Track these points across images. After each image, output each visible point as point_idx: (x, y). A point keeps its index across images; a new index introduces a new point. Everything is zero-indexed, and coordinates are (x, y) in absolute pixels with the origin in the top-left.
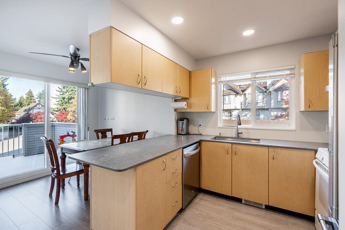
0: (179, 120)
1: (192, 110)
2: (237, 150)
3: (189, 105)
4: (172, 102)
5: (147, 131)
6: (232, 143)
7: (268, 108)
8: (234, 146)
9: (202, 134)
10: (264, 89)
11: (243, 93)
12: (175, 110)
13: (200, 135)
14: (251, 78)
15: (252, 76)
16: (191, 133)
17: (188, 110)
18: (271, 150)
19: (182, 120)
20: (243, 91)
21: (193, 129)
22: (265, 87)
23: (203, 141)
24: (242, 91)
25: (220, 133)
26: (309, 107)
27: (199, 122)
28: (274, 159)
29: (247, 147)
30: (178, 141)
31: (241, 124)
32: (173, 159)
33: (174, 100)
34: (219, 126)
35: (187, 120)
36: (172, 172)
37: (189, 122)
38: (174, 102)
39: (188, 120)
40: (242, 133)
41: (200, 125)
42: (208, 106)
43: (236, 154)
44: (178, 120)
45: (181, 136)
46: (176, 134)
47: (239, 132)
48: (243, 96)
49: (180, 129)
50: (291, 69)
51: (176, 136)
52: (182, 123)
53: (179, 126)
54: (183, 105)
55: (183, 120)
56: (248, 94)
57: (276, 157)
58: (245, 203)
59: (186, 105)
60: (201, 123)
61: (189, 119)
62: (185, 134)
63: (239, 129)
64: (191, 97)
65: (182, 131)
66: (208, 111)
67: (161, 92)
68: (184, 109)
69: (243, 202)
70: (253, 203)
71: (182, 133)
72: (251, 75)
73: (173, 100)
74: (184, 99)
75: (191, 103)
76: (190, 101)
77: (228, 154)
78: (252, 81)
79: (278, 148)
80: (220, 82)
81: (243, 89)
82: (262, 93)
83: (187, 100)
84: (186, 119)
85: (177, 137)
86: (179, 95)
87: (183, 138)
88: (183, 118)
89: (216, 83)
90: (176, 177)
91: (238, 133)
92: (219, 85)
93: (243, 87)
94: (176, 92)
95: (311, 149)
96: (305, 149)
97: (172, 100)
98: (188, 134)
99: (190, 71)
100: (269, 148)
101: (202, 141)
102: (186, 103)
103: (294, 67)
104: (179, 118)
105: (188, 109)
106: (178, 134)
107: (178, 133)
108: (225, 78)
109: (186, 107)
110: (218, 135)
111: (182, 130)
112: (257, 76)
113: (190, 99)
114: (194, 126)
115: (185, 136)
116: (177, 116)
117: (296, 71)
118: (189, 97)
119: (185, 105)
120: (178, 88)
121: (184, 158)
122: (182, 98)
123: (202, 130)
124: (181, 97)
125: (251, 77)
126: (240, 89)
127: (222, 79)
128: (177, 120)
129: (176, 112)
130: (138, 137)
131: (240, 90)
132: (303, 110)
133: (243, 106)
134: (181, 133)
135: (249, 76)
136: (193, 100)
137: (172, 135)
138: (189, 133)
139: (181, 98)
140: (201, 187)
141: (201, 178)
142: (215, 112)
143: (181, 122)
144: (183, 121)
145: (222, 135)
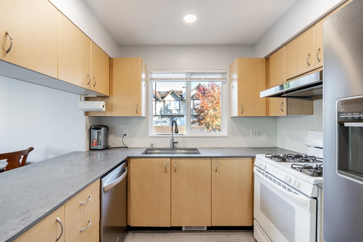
0: (93, 129)
1: (114, 114)
2: (177, 165)
3: (109, 107)
4: (81, 100)
5: (31, 149)
6: (171, 158)
7: (184, 115)
8: (174, 161)
9: (127, 147)
10: (180, 97)
11: (163, 100)
12: (87, 113)
13: (125, 148)
14: (186, 79)
15: (188, 76)
16: (112, 147)
17: (108, 114)
18: (214, 161)
19: (98, 128)
20: (163, 98)
21: (114, 141)
22: (181, 96)
23: (133, 157)
24: (161, 97)
25: (152, 145)
26: (242, 113)
27: (124, 131)
28: (216, 171)
29: (188, 161)
30: (91, 163)
31: (179, 132)
32: (81, 204)
33: (85, 97)
34: (150, 135)
35: (106, 128)
36: (80, 229)
37: (108, 130)
38: (85, 100)
39: (108, 128)
40: (177, 143)
41: (125, 135)
42: (138, 110)
43: (175, 172)
44: (91, 128)
45: (96, 152)
46: (88, 149)
47: (174, 141)
48: (162, 102)
49: (94, 141)
50: (223, 73)
51: (88, 153)
52: (98, 132)
53: (93, 137)
54: (99, 106)
55: (100, 129)
56: (167, 100)
57: (219, 169)
58: (186, 229)
59: (105, 106)
60: (126, 132)
61: (108, 126)
62: (102, 148)
63: (174, 138)
64: (112, 95)
65: (98, 145)
66: (137, 115)
67: (57, 78)
68: (101, 112)
69: (183, 229)
70: (194, 228)
71: (99, 148)
72: (186, 75)
73: (83, 98)
74: (101, 97)
75: (112, 105)
76: (110, 101)
77: (166, 172)
78: (187, 82)
79: (221, 158)
80: (151, 79)
81: (162, 96)
82: (179, 101)
83: (106, 100)
84: (104, 126)
85: (90, 154)
86: (92, 88)
87: (99, 155)
88: (98, 125)
89: (146, 80)
90: (88, 235)
91: (174, 143)
92: (150, 83)
93: (162, 94)
94: (88, 84)
95: (249, 156)
96: (245, 157)
97: (81, 97)
98: (107, 148)
99: (110, 58)
100: (212, 158)
101: (130, 158)
102: (105, 103)
103: (225, 71)
104: (92, 125)
105: (107, 112)
106: (91, 150)
107: (91, 148)
108: (157, 75)
109: (104, 109)
110: (149, 146)
111: (98, 143)
112: (192, 77)
113: (110, 99)
114: (116, 136)
115: (102, 153)
116: (90, 123)
117: (227, 76)
118: (109, 95)
119: (103, 106)
120: (91, 78)
121: (103, 194)
122: (97, 96)
123: (128, 142)
124: (96, 94)
125: (185, 77)
126: (159, 95)
127: (154, 75)
128: (89, 128)
129: (87, 116)
130: (7, 161)
131: (160, 97)
132: (236, 116)
133: (162, 113)
134: (96, 148)
135: (184, 76)
136: (115, 100)
137: (81, 152)
138: (108, 146)
139: (95, 96)
140: (129, 224)
141: (129, 212)
142: (146, 117)
143: (96, 132)
144: (99, 131)
145: (154, 146)
